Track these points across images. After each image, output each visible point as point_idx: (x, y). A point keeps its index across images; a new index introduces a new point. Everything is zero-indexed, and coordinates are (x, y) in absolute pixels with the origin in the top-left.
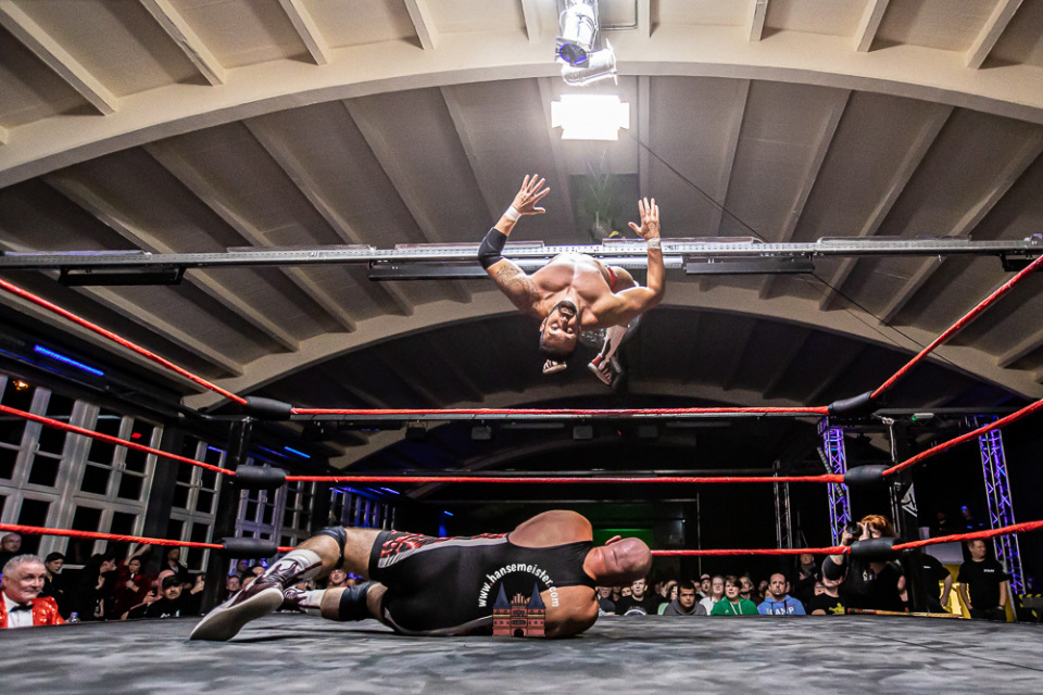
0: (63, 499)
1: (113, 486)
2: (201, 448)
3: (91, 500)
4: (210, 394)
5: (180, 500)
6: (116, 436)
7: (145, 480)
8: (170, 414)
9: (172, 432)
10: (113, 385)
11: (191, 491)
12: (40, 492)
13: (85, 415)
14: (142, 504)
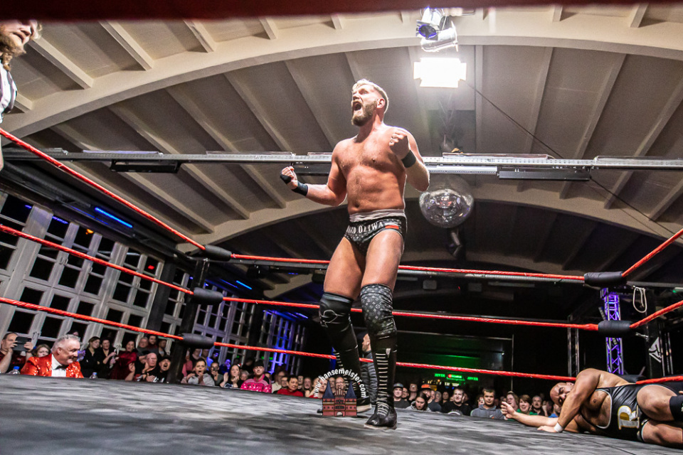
0: (102, 302)
1: (131, 297)
2: (185, 278)
3: (118, 305)
4: (193, 242)
5: (170, 312)
7: (150, 296)
8: (165, 253)
9: (169, 266)
10: (137, 234)
11: (177, 304)
12: (90, 298)
13: (120, 252)
14: (147, 311)
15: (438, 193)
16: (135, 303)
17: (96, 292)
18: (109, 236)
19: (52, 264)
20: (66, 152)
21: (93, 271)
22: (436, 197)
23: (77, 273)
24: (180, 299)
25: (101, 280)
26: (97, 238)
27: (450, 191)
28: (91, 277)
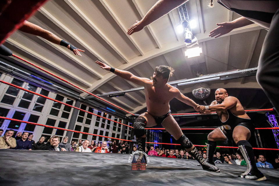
0: (111, 131)
1: (117, 130)
2: (129, 123)
3: (114, 132)
4: (130, 114)
5: (126, 133)
6: (117, 121)
7: (121, 129)
8: (124, 117)
9: (125, 121)
10: (116, 113)
11: (128, 131)
12: (108, 130)
13: (113, 118)
14: (121, 133)
15: (198, 89)
16: (118, 131)
17: (109, 129)
18: (111, 115)
19: (99, 123)
20: (99, 95)
21: (108, 124)
22: (197, 91)
23: (104, 124)
24: (128, 129)
25: (109, 126)
26: (108, 115)
27: (202, 88)
28: (107, 125)
